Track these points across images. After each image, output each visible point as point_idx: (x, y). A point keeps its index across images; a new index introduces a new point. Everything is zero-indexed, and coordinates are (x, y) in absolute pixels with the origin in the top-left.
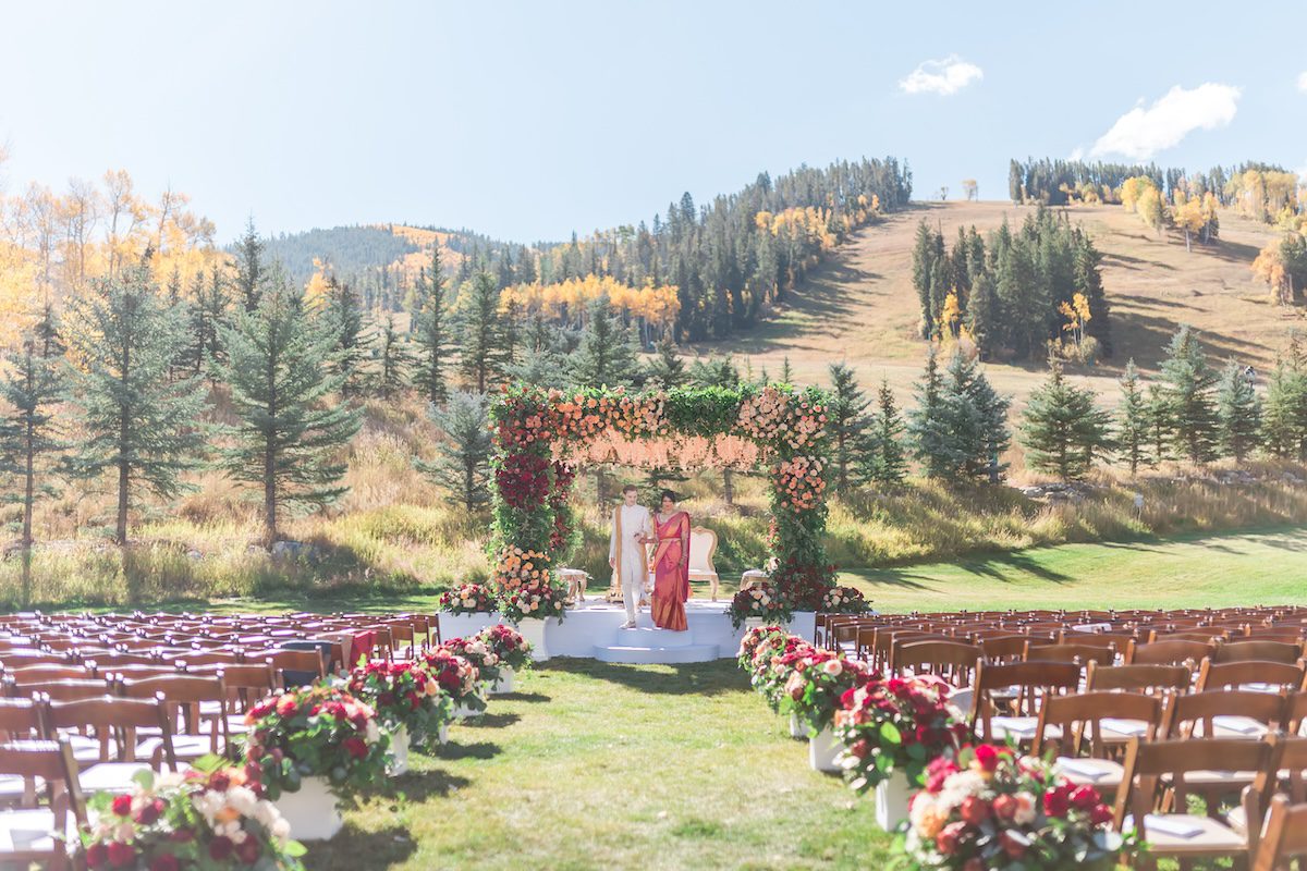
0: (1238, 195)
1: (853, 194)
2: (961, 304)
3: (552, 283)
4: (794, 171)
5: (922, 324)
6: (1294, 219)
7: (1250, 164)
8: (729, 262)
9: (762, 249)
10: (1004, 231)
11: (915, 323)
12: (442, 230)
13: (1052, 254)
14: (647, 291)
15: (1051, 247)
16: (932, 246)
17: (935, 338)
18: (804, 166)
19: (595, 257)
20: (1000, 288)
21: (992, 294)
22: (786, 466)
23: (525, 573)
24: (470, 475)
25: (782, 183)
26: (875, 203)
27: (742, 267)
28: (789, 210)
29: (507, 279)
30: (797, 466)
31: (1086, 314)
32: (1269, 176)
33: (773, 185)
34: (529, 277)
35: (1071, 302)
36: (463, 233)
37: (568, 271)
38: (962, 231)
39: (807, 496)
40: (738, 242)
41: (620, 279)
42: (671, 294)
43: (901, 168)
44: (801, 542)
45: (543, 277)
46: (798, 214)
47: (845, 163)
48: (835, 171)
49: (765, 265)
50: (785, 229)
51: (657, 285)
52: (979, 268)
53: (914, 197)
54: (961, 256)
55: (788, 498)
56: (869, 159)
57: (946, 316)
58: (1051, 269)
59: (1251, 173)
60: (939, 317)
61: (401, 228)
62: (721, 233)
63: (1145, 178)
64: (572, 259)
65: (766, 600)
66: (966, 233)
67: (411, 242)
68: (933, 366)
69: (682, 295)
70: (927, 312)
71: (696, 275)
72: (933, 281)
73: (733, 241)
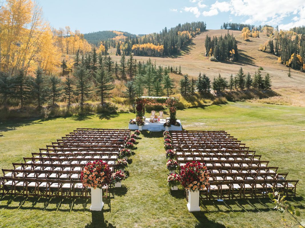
0: (263, 31)
1: (195, 28)
2: (213, 50)
3: (142, 44)
4: (185, 23)
5: (206, 53)
6: (273, 36)
7: (266, 25)
8: (173, 41)
9: (179, 38)
10: (221, 37)
11: (205, 53)
12: (122, 32)
13: (229, 42)
14: (158, 46)
15: (229, 41)
16: (208, 39)
17: (208, 56)
18: (187, 22)
19: (149, 39)
20: (220, 48)
21: (218, 49)
22: (171, 108)
23: (139, 119)
24: (130, 93)
25: (183, 25)
26: (199, 30)
27: (175, 42)
28: (184, 31)
29: (133, 43)
30: (173, 108)
31: (234, 53)
32: (269, 28)
33: (181, 26)
34: (137, 43)
35: (232, 51)
36: (126, 32)
37: (145, 42)
38: (214, 37)
39: (174, 111)
40: (174, 37)
41: (153, 44)
42: (162, 47)
43: (204, 23)
44: (173, 117)
45: (140, 43)
46: (185, 32)
47: (194, 22)
48: (192, 24)
49: (179, 42)
50: (183, 34)
51: (160, 45)
52: (216, 44)
53: (207, 29)
54: (213, 41)
55: (171, 111)
56: (199, 21)
57: (210, 52)
58: (229, 45)
59: (266, 27)
60: (209, 52)
61: (115, 31)
62: (171, 35)
63: (247, 28)
64: (145, 39)
65: (168, 124)
66: (215, 37)
67: (116, 34)
68: (200, 75)
69: (164, 47)
70: (207, 51)
71: (167, 43)
72: (208, 46)
73: (173, 37)
